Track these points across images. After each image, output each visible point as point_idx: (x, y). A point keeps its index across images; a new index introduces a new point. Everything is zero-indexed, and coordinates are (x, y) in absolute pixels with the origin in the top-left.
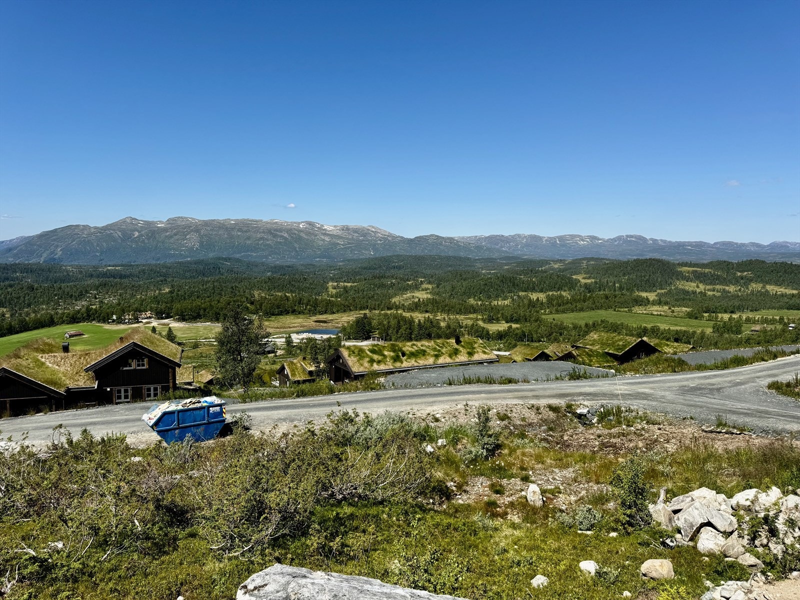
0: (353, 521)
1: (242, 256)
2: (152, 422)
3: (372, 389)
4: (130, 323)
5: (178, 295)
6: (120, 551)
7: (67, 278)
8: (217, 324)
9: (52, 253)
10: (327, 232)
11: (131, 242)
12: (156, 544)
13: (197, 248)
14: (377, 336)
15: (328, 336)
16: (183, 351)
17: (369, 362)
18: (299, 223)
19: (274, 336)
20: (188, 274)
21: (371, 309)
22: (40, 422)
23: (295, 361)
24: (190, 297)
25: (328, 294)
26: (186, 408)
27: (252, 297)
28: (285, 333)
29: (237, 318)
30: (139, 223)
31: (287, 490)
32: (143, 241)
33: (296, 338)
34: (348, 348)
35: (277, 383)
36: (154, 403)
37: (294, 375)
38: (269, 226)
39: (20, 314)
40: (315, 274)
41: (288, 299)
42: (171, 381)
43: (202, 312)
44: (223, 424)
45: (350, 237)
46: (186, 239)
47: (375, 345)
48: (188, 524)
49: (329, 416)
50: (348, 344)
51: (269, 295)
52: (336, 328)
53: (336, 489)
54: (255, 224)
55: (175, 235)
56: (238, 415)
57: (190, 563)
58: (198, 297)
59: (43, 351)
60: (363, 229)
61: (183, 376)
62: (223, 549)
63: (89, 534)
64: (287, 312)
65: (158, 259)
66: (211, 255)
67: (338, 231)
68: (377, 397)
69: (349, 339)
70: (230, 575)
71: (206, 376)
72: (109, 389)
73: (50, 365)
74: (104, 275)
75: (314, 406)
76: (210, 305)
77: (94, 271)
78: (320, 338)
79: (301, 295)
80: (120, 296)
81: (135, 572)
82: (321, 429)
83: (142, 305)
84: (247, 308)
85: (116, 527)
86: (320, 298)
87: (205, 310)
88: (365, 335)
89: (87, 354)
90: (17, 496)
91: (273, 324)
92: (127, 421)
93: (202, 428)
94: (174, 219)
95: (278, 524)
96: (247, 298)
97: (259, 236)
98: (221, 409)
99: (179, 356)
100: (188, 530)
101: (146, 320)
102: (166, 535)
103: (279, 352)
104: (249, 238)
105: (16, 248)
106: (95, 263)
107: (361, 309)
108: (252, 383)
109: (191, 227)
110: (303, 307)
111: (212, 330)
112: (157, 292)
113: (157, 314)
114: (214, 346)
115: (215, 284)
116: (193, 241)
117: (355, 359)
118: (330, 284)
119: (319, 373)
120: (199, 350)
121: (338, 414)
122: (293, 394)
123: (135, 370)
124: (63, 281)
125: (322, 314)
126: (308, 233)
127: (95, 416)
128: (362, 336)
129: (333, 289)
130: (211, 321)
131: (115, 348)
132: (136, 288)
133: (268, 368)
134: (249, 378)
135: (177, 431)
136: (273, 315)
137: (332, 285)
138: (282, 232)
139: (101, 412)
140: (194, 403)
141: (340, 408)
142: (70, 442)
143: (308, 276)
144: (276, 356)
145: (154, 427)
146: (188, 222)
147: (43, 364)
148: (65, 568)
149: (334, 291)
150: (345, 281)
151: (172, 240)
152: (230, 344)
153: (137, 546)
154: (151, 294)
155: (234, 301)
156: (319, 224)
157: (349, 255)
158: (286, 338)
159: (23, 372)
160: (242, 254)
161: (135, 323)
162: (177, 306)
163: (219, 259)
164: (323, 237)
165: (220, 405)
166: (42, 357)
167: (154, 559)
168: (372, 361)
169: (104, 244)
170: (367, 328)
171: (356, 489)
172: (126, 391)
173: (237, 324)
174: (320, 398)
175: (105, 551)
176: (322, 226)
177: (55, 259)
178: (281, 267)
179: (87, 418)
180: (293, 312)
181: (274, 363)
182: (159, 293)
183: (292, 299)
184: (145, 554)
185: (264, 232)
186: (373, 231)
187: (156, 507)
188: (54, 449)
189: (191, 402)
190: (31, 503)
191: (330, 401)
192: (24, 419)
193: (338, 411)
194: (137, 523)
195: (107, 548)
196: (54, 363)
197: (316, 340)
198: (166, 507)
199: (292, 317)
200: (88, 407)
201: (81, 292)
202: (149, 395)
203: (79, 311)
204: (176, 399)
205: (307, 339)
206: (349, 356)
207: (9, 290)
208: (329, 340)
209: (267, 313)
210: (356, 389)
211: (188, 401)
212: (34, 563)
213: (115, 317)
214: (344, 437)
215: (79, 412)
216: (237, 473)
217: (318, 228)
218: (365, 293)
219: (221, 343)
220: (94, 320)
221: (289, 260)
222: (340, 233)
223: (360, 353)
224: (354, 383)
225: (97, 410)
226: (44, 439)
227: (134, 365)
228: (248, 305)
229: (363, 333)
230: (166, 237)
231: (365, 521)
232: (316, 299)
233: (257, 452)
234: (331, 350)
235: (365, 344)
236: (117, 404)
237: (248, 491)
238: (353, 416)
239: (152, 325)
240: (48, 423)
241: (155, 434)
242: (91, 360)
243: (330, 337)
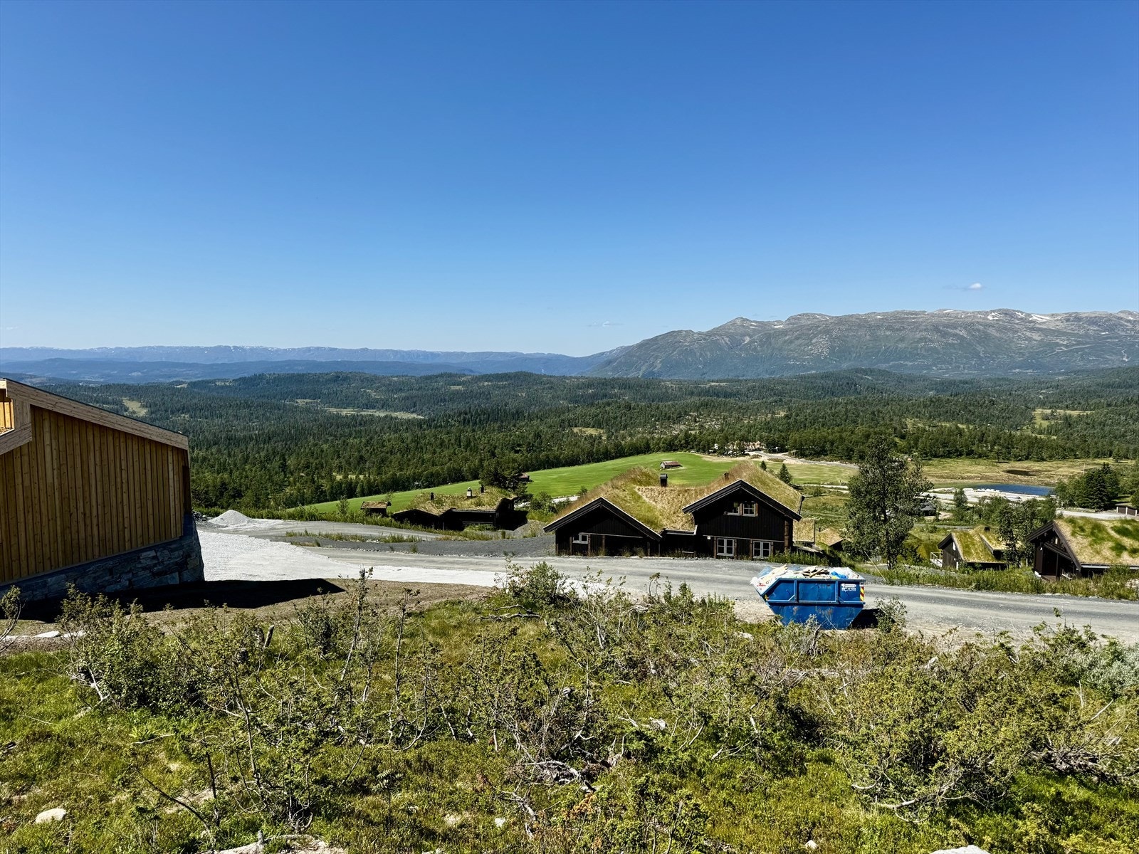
0: (1090, 814)
1: (891, 367)
2: (763, 590)
3: (1120, 597)
4: (734, 455)
5: (796, 421)
6: (733, 754)
7: (664, 397)
8: (849, 465)
9: (651, 365)
10: (1037, 326)
11: (741, 350)
12: (776, 757)
13: (825, 357)
14: (1130, 505)
15: (1030, 497)
16: (803, 498)
17: (1112, 549)
18: (987, 313)
19: (936, 490)
20: (811, 393)
21: (1119, 458)
22: (636, 567)
23: (971, 532)
24: (812, 424)
25: (1034, 428)
26: (808, 578)
27: (903, 428)
28: (956, 487)
29: (881, 458)
30: (752, 325)
31: (975, 733)
32: (755, 349)
33: (972, 496)
34: (1072, 521)
35: (939, 563)
36: (765, 564)
37: (967, 553)
38: (935, 320)
39: (616, 437)
40: (1010, 394)
41: (961, 433)
42: (786, 537)
43: (828, 446)
44: (860, 610)
45: (1082, 332)
46: (812, 344)
47: (1127, 521)
48: (819, 743)
49: (1037, 630)
50: (1068, 513)
51: (929, 426)
52: (1047, 484)
53: (1056, 754)
54: (914, 318)
55: (797, 338)
56: (887, 601)
57: (823, 800)
58: (823, 425)
59: (640, 483)
60: (1109, 318)
61: (802, 533)
62: (872, 793)
63: (698, 721)
64: (959, 454)
65: (772, 373)
66: (845, 366)
67: (1057, 323)
68: (1132, 613)
69: (1071, 504)
70: (881, 833)
71: (831, 537)
72: (709, 538)
73: (647, 500)
74: (707, 392)
75: (1007, 608)
76: (841, 436)
77: (695, 387)
78: (1016, 500)
79: (984, 428)
80: (724, 419)
81: (752, 787)
82: (1024, 649)
83: (749, 432)
84: (895, 444)
85: (731, 721)
86: (1018, 433)
87: (832, 444)
88: (1103, 501)
89: (686, 491)
90: (617, 651)
91: (933, 470)
92: (731, 582)
93: (829, 610)
94: (796, 318)
95: (958, 781)
96: (895, 429)
97: (918, 335)
98: (858, 588)
99: (798, 505)
100: (818, 751)
101: (754, 453)
102: (789, 749)
103: (943, 515)
104: (902, 340)
105: (615, 360)
106: (696, 377)
107: (1097, 456)
108: (899, 556)
109: (819, 326)
110: (987, 447)
111: (841, 472)
112: (770, 416)
113: (768, 446)
114: (844, 495)
115: (849, 407)
116: (821, 345)
117: (1086, 542)
118: (1039, 411)
119: (1014, 556)
120: (822, 499)
121: (1056, 630)
122: (970, 584)
123: (741, 517)
124: (661, 400)
125: (1020, 460)
126: (1003, 329)
127: (693, 569)
128: (1097, 503)
129: (1043, 419)
130: (841, 459)
131: (717, 487)
132: (744, 410)
133: (924, 536)
134: (896, 548)
135: (795, 608)
136: (936, 456)
137: (1042, 413)
138: (955, 328)
139: (700, 566)
140: (820, 573)
141: (1058, 620)
142: (668, 597)
143: (999, 397)
144: (937, 520)
145: (766, 597)
146: (815, 320)
147: (640, 497)
148: (673, 756)
149: (1045, 424)
150: (1067, 407)
151: (792, 346)
152: (870, 495)
153: (755, 753)
154: (761, 418)
155: (875, 433)
156: (1022, 313)
157: (1079, 363)
158: (956, 494)
159: (620, 506)
160: (891, 364)
161: (740, 456)
162: (794, 436)
163: (857, 371)
164: (1028, 334)
165: (857, 582)
166: (639, 489)
167: (775, 776)
168: (1119, 548)
169: (709, 354)
170: (1109, 489)
171: (1094, 760)
172: (730, 543)
173: (881, 467)
174: (1018, 597)
175: (716, 749)
176: (1029, 315)
177: (653, 373)
178: (952, 383)
179: (685, 571)
180: (970, 454)
181: (934, 530)
182: (772, 418)
183: (968, 434)
184: (764, 767)
185: (926, 330)
186: (1129, 321)
187: (777, 707)
188: (650, 602)
189: (815, 571)
190: (632, 664)
191: (1035, 605)
192: (619, 560)
193: (1055, 625)
194: (753, 723)
195: (718, 746)
196: (651, 498)
197: (1009, 501)
198: (791, 711)
199: (967, 462)
200: (686, 556)
201: (680, 413)
202: (757, 553)
203: (676, 437)
204: (793, 563)
205: (991, 498)
206: (1073, 534)
207: (607, 408)
208: (1031, 504)
209: (926, 454)
210: (1087, 594)
211: (812, 568)
212: (640, 740)
213: (716, 447)
214: (1066, 668)
215: (677, 561)
216: (893, 687)
217: (1022, 319)
218: (1107, 428)
219: (856, 492)
220: (692, 448)
221: (966, 371)
222: (1061, 326)
223: (1096, 531)
224: (1082, 582)
225: (697, 562)
226: (639, 588)
227: (740, 511)
228: (897, 440)
229: (1100, 498)
230: (785, 342)
231: (1113, 820)
232: (1010, 435)
233: (923, 662)
234: (1035, 521)
235: (1108, 518)
236: (718, 557)
237: (910, 718)
238: (1084, 637)
239: (761, 459)
240: (643, 570)
241: (766, 606)
242: (691, 499)
243: (1035, 500)
